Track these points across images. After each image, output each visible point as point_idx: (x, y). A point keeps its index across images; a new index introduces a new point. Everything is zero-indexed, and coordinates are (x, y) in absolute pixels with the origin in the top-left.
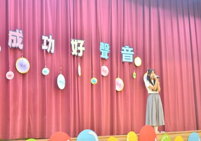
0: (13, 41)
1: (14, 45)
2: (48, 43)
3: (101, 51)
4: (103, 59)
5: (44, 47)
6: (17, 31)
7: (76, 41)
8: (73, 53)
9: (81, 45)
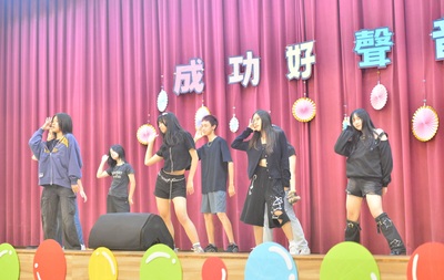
0: (183, 83)
1: (185, 90)
2: (242, 69)
3: (360, 52)
4: (375, 69)
5: (235, 78)
6: (193, 62)
7: (297, 47)
8: (290, 76)
9: (308, 54)
